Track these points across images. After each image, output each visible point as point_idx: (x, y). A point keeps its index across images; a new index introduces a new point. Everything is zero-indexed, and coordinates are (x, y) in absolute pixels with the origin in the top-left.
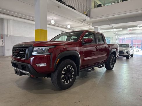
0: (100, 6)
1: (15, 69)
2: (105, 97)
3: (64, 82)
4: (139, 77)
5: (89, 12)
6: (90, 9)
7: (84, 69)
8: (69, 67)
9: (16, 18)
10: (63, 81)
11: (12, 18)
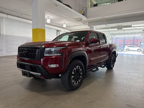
0: (96, 5)
1: (22, 71)
2: (116, 96)
3: (74, 83)
4: (140, 76)
5: (85, 12)
6: (86, 8)
7: (89, 69)
8: (78, 67)
9: (10, 17)
10: (73, 81)
11: (6, 16)
